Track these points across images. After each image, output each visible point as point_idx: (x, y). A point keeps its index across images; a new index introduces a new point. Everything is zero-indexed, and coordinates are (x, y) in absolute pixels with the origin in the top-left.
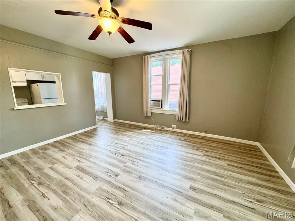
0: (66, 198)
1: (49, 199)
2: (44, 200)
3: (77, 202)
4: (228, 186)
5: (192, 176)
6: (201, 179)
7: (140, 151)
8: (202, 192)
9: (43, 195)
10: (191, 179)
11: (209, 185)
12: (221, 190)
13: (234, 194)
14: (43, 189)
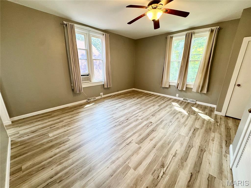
0: (173, 142)
1: (177, 150)
2: (178, 153)
3: (175, 136)
7: (123, 113)
9: (174, 156)
14: (168, 160)
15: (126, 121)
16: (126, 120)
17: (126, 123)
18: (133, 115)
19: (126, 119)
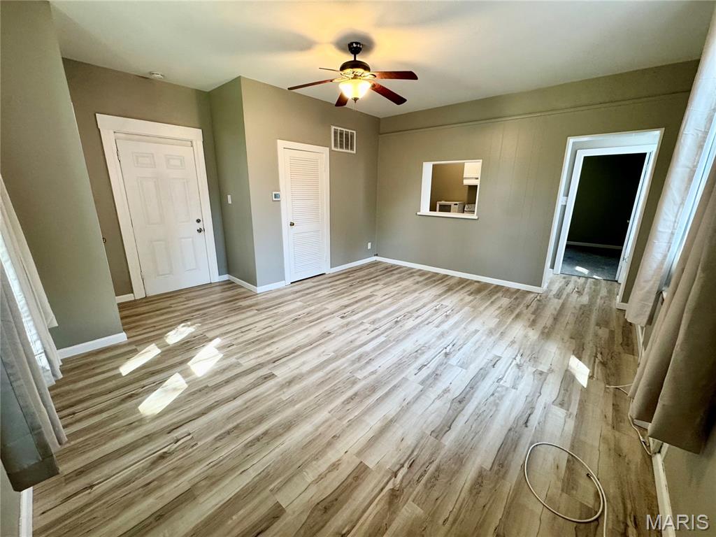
4: (228, 433)
5: (296, 388)
6: (279, 398)
8: (255, 385)
10: (290, 383)
11: (258, 401)
12: (234, 411)
13: (210, 428)
15: (399, 319)
16: (400, 321)
17: (397, 315)
18: (386, 334)
19: (400, 324)
